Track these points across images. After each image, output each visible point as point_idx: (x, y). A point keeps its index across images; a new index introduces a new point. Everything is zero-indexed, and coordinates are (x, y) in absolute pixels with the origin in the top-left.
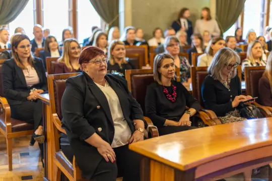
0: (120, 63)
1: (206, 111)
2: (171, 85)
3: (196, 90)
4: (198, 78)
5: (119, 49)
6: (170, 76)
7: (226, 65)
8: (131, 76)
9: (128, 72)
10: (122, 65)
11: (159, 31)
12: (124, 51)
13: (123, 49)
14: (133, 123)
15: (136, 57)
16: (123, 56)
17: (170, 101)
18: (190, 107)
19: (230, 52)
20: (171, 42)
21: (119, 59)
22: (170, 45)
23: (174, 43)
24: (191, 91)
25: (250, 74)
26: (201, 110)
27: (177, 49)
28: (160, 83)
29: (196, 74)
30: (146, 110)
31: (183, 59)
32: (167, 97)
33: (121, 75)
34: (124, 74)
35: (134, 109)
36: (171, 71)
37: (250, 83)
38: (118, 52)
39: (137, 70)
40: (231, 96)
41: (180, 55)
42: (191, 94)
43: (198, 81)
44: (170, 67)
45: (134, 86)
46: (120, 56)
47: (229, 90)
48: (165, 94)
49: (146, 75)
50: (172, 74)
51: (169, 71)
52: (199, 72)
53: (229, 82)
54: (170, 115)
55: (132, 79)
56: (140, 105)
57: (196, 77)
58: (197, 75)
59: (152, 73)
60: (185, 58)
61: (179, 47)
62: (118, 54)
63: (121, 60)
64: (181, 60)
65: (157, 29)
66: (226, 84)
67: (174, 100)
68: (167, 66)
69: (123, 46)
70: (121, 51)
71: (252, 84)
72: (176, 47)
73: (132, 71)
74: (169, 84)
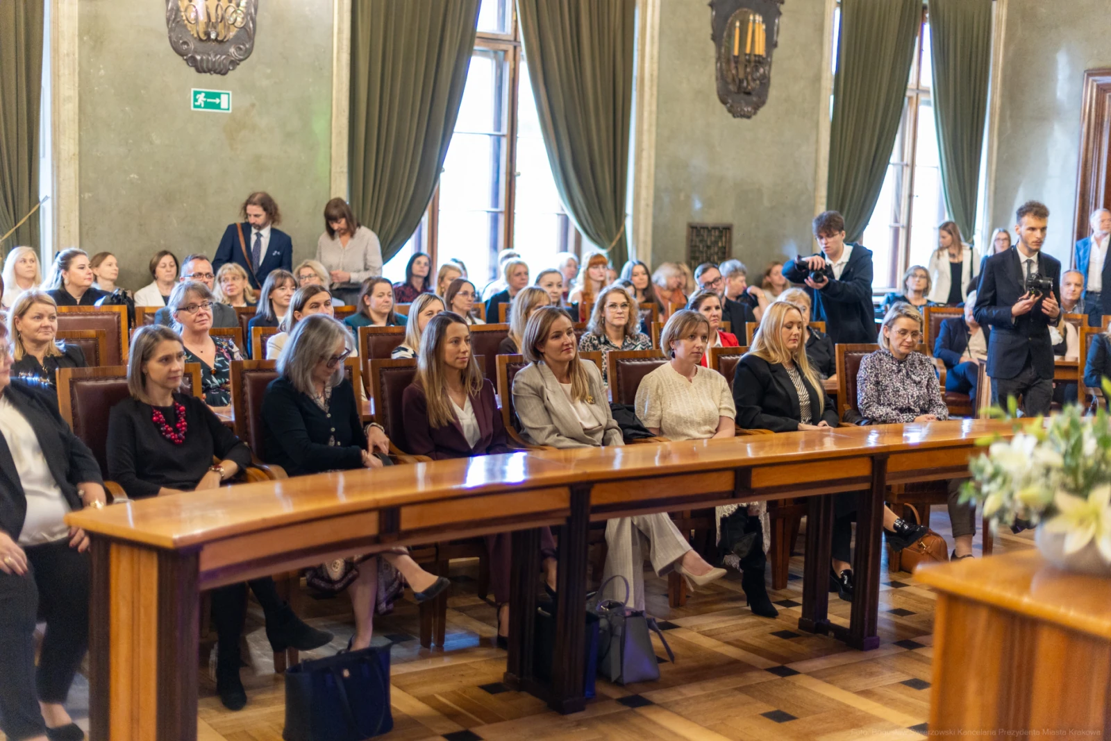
0: (40, 355)
1: (266, 467)
2: (174, 403)
3: (246, 418)
4: (248, 389)
5: (40, 317)
6: (171, 385)
7: (323, 357)
8: (73, 383)
9: (64, 375)
10: (46, 359)
11: (167, 260)
12: (55, 324)
13: (52, 317)
14: (76, 493)
15: (87, 339)
16: (51, 336)
17: (171, 441)
18: (222, 457)
19: (333, 326)
20: (186, 297)
21: (39, 343)
22: (186, 307)
23: (199, 301)
24: (230, 423)
25: (384, 379)
26: (251, 465)
27: (205, 317)
28: (144, 400)
29: (243, 379)
30: (110, 466)
31: (225, 345)
32: (161, 432)
33: (46, 382)
34: (53, 379)
35: (76, 459)
36: (176, 371)
37: (383, 400)
38: (37, 324)
39: (89, 370)
40: (333, 429)
41: (216, 334)
42: (232, 428)
43: (249, 397)
44: (176, 361)
45: (79, 410)
46: (41, 336)
47: (329, 416)
48: (158, 425)
49: (111, 382)
50: (175, 378)
51: (170, 371)
52: (252, 374)
53: (328, 396)
54: (170, 475)
55: (75, 390)
56: (90, 451)
57: (243, 385)
58: (247, 382)
59: (124, 377)
60: (231, 342)
61: (210, 312)
62: (37, 330)
63: (46, 347)
64: (219, 347)
65: (165, 253)
66: (321, 402)
67: (179, 438)
68: (167, 359)
69: (51, 309)
70: (46, 321)
71: (388, 404)
72: (201, 310)
73: (73, 371)
74: (169, 402)
